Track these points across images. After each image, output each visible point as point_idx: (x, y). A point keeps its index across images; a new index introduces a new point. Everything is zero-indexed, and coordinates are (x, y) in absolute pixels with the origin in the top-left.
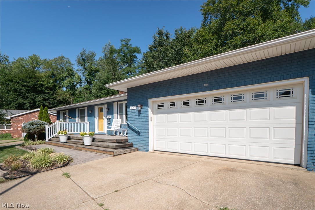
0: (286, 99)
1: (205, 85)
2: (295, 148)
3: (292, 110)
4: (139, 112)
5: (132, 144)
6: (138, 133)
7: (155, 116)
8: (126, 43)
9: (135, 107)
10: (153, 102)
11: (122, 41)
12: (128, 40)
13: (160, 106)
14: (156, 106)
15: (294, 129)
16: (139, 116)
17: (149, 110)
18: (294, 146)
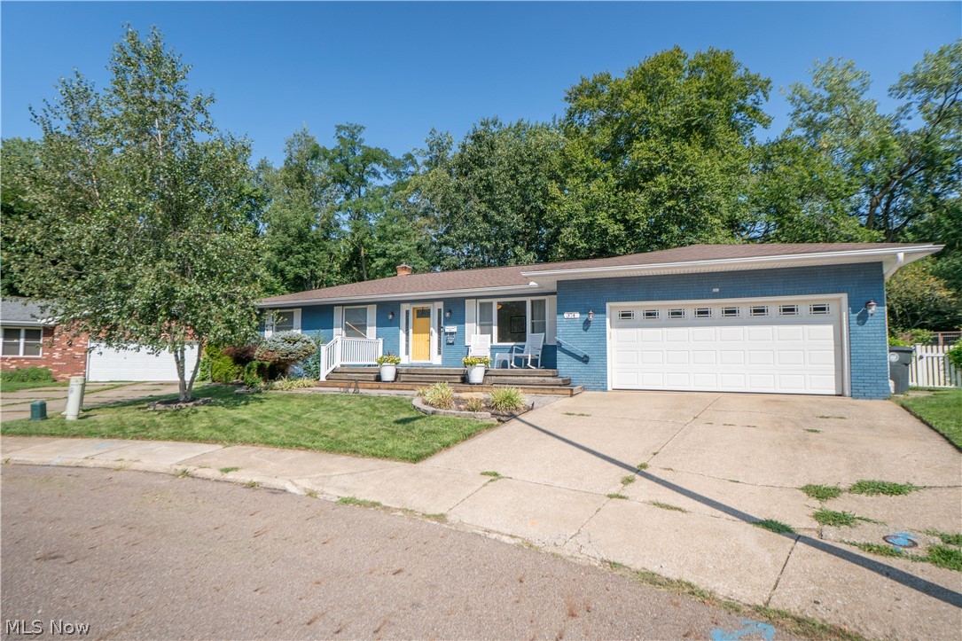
0: (820, 316)
1: (714, 290)
2: (836, 375)
3: (828, 330)
4: (587, 323)
5: (570, 380)
6: (585, 360)
7: (615, 330)
8: (350, 136)
9: (577, 315)
10: (611, 307)
11: (339, 128)
12: (355, 128)
13: (626, 315)
14: (616, 314)
15: (833, 352)
16: (586, 330)
17: (608, 320)
18: (834, 373)
